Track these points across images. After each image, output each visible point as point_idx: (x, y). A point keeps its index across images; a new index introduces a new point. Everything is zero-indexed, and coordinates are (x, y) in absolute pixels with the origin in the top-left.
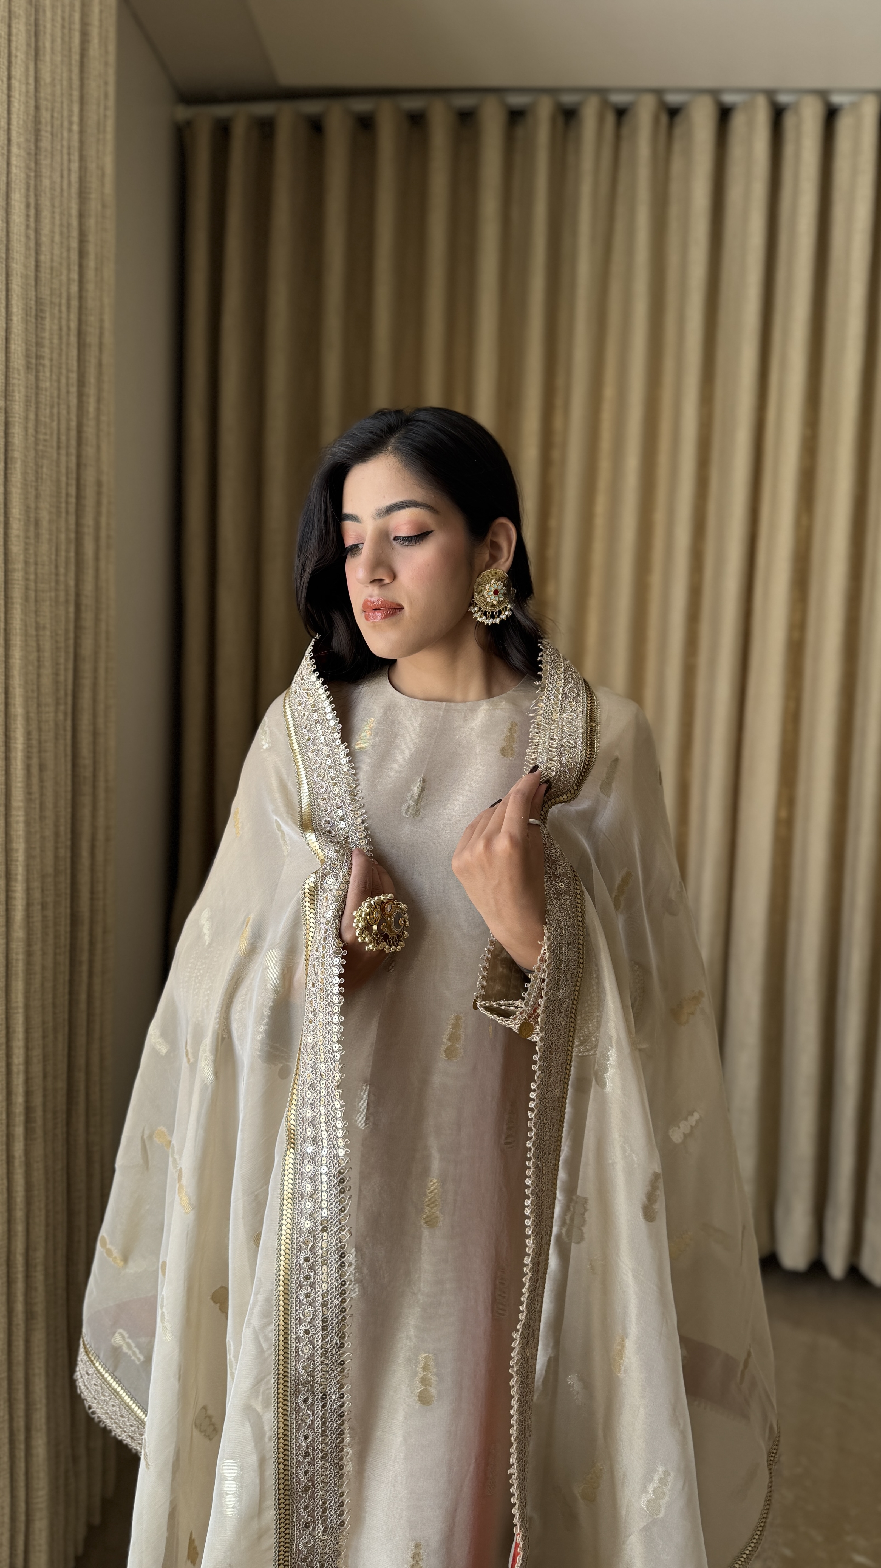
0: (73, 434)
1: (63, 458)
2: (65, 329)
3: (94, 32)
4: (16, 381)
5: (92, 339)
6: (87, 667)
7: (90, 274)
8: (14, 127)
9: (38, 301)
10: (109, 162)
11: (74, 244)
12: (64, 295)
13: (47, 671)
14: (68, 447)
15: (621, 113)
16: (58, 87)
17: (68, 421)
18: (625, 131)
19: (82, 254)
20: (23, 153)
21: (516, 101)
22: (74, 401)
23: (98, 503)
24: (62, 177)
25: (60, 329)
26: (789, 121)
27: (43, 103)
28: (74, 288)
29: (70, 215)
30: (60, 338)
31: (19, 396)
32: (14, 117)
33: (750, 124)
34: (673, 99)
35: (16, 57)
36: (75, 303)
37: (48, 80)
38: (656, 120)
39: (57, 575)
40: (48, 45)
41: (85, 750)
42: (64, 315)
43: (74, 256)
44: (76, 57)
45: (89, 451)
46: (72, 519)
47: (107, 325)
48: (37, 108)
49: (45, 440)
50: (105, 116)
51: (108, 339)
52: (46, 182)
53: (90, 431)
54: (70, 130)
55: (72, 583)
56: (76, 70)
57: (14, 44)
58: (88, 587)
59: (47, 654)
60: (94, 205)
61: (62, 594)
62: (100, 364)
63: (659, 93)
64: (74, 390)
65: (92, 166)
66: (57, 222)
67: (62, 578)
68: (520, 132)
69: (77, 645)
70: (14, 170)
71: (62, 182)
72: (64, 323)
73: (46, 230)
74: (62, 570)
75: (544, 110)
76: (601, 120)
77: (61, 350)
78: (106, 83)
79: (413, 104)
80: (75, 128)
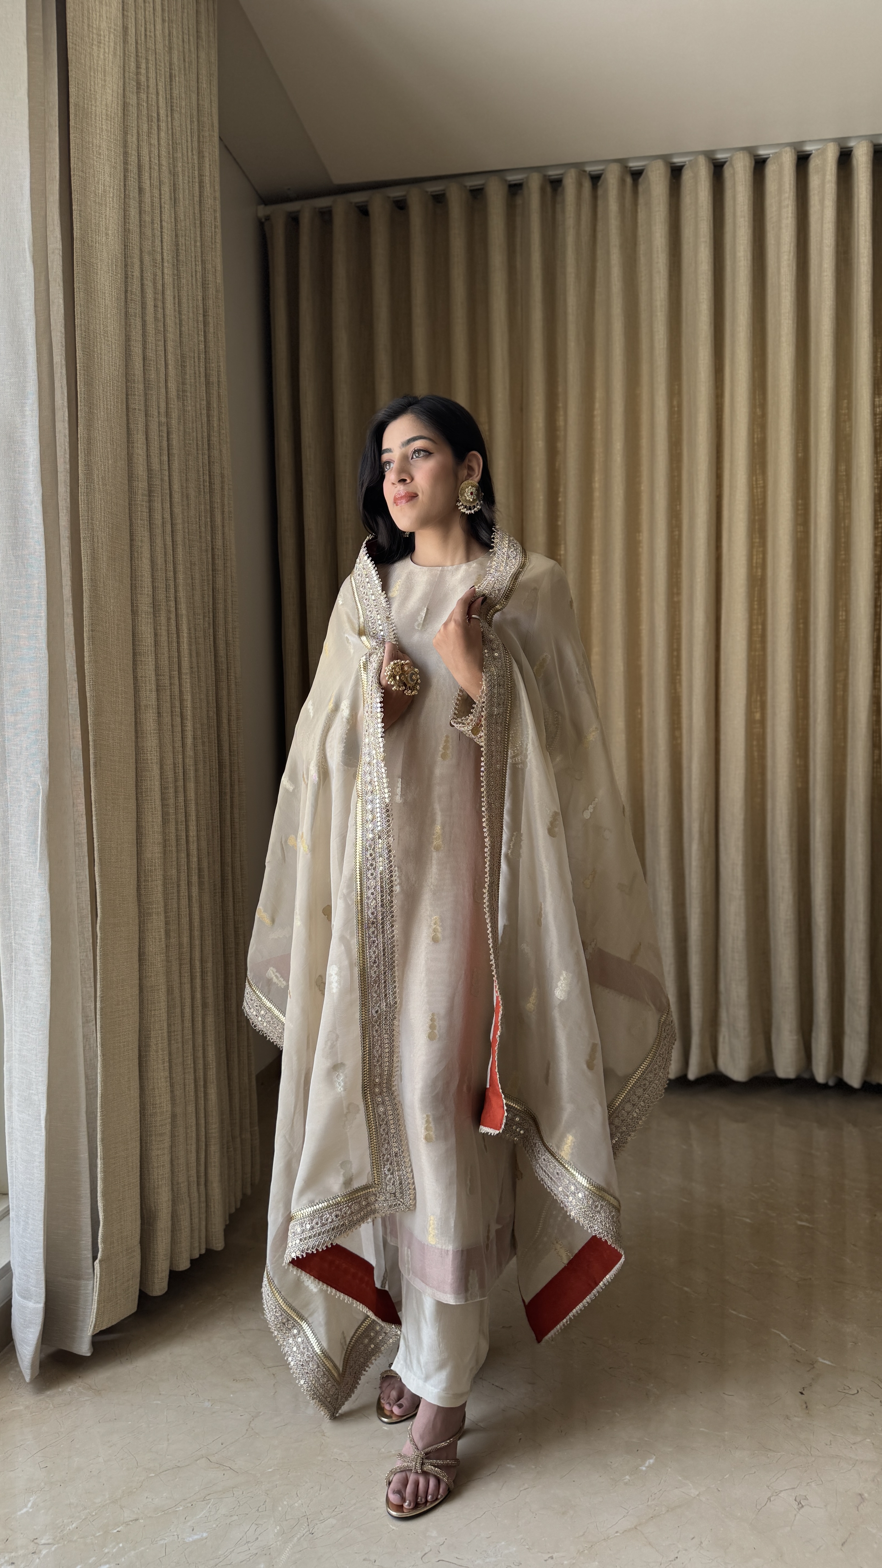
0: (206, 440)
1: (200, 456)
2: (197, 372)
3: (207, 179)
4: (172, 406)
5: (214, 379)
6: (220, 597)
7: (211, 336)
8: (165, 251)
9: (183, 356)
10: (219, 261)
11: (201, 318)
12: (196, 351)
13: (198, 593)
14: (203, 449)
15: (596, 179)
16: (188, 220)
17: (202, 432)
18: (600, 192)
19: (206, 324)
20: (171, 266)
21: (513, 178)
22: (205, 419)
23: (222, 488)
24: (192, 276)
25: (195, 373)
26: (727, 172)
27: (180, 233)
28: (202, 346)
29: (197, 300)
30: (195, 379)
31: (174, 415)
32: (165, 244)
33: (696, 177)
34: (634, 165)
35: (165, 207)
36: (202, 356)
37: (182, 218)
38: (622, 181)
39: (200, 532)
40: (181, 196)
41: (222, 652)
42: (197, 364)
43: (201, 326)
44: (197, 199)
45: (216, 453)
46: (207, 497)
47: (222, 369)
48: (176, 236)
49: (190, 444)
50: (215, 232)
51: (223, 378)
52: (184, 281)
53: (215, 439)
54: (195, 246)
55: (209, 538)
56: (197, 207)
57: (163, 201)
58: (219, 543)
59: (197, 581)
60: (211, 291)
61: (204, 545)
62: (219, 396)
63: (622, 162)
64: (204, 412)
65: (209, 266)
66: (191, 305)
67: (203, 535)
68: (519, 201)
69: (214, 582)
70: (166, 277)
71: (192, 279)
72: (197, 368)
73: (184, 312)
74: (203, 529)
75: (534, 184)
76: (580, 185)
77: (196, 386)
78: (215, 211)
79: (434, 188)
80: (198, 244)
